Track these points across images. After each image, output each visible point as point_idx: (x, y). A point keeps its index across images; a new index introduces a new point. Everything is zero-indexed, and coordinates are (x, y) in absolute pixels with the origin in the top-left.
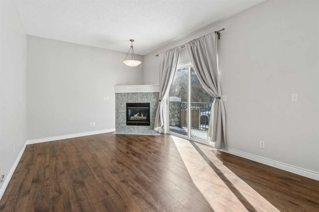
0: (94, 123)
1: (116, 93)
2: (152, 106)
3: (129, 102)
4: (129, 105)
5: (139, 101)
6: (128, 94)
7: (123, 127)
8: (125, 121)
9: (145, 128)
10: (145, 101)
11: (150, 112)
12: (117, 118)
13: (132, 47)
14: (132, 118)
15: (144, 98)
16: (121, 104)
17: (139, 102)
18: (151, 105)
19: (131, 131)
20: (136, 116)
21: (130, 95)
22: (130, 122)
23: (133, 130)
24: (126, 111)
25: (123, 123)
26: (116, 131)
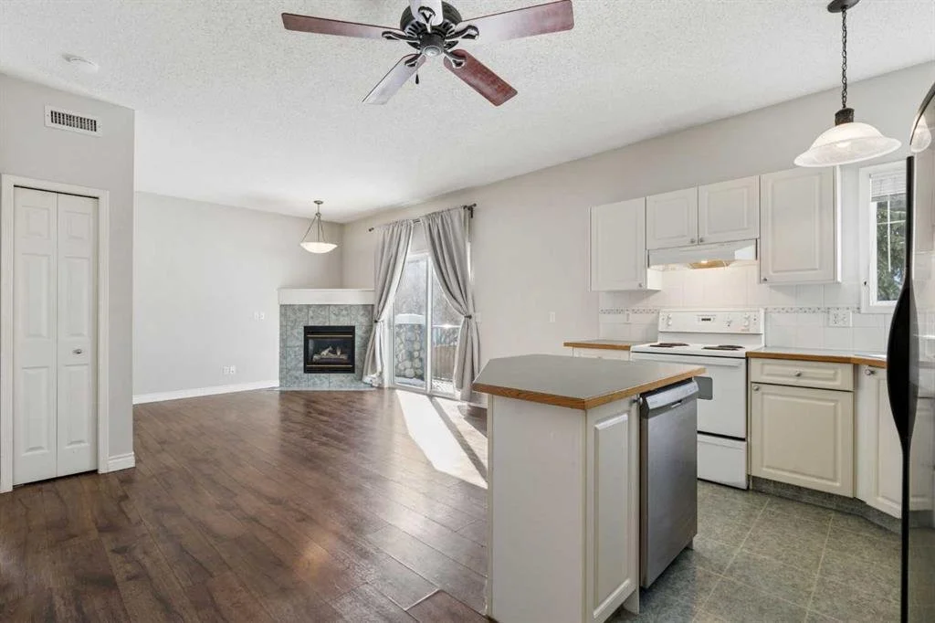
0: (233, 368)
1: (281, 306)
2: (359, 332)
3: (311, 324)
4: (309, 331)
5: (333, 321)
6: (309, 306)
7: (297, 378)
8: (302, 365)
9: (344, 379)
10: (345, 322)
11: (356, 344)
12: (283, 357)
13: (318, 214)
14: (316, 357)
15: (343, 317)
16: (292, 329)
17: (333, 324)
18: (356, 331)
19: (315, 385)
20: (325, 353)
21: (312, 309)
22: (311, 366)
23: (318, 382)
24: (303, 343)
25: (296, 368)
26: (281, 386)
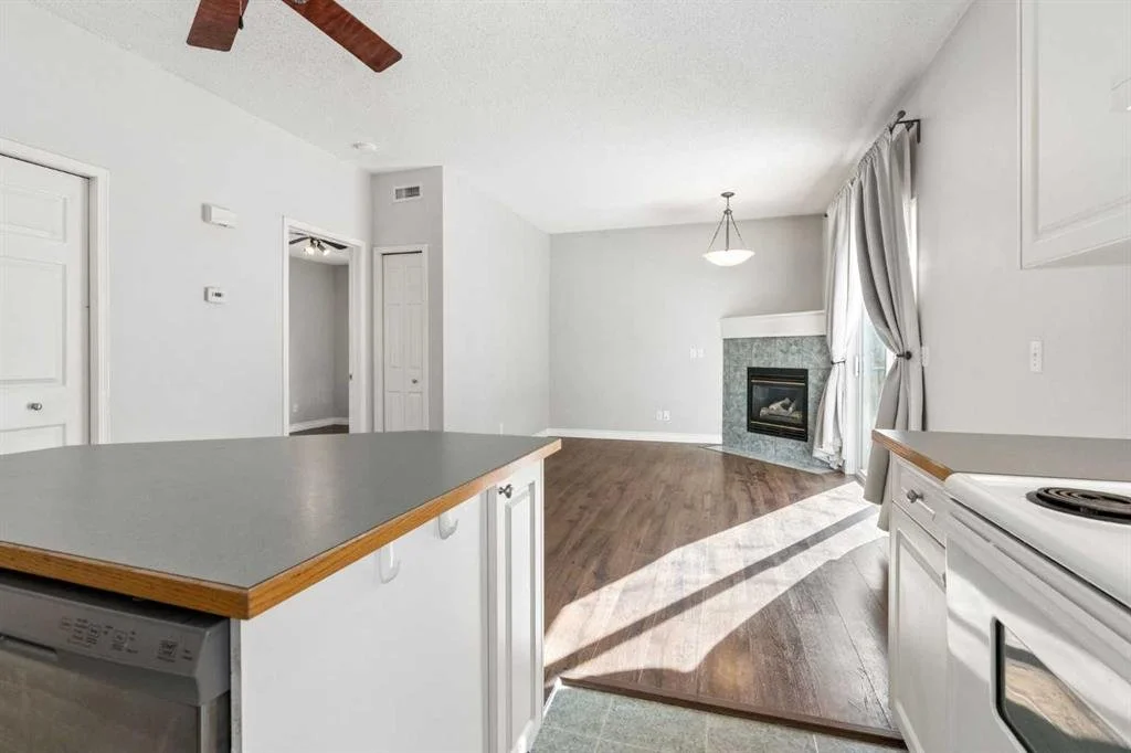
0: (667, 414)
1: (725, 340)
2: (813, 379)
3: (754, 365)
4: (754, 374)
5: (779, 362)
6: (753, 339)
7: (739, 436)
8: (745, 419)
9: (793, 448)
10: (794, 362)
11: (809, 399)
12: (726, 407)
13: (727, 212)
14: (764, 411)
15: (793, 354)
16: (735, 371)
17: (779, 365)
18: (810, 377)
19: (758, 450)
20: (775, 407)
21: (756, 344)
22: (757, 424)
23: (762, 447)
24: (746, 390)
25: (739, 423)
26: (724, 444)
